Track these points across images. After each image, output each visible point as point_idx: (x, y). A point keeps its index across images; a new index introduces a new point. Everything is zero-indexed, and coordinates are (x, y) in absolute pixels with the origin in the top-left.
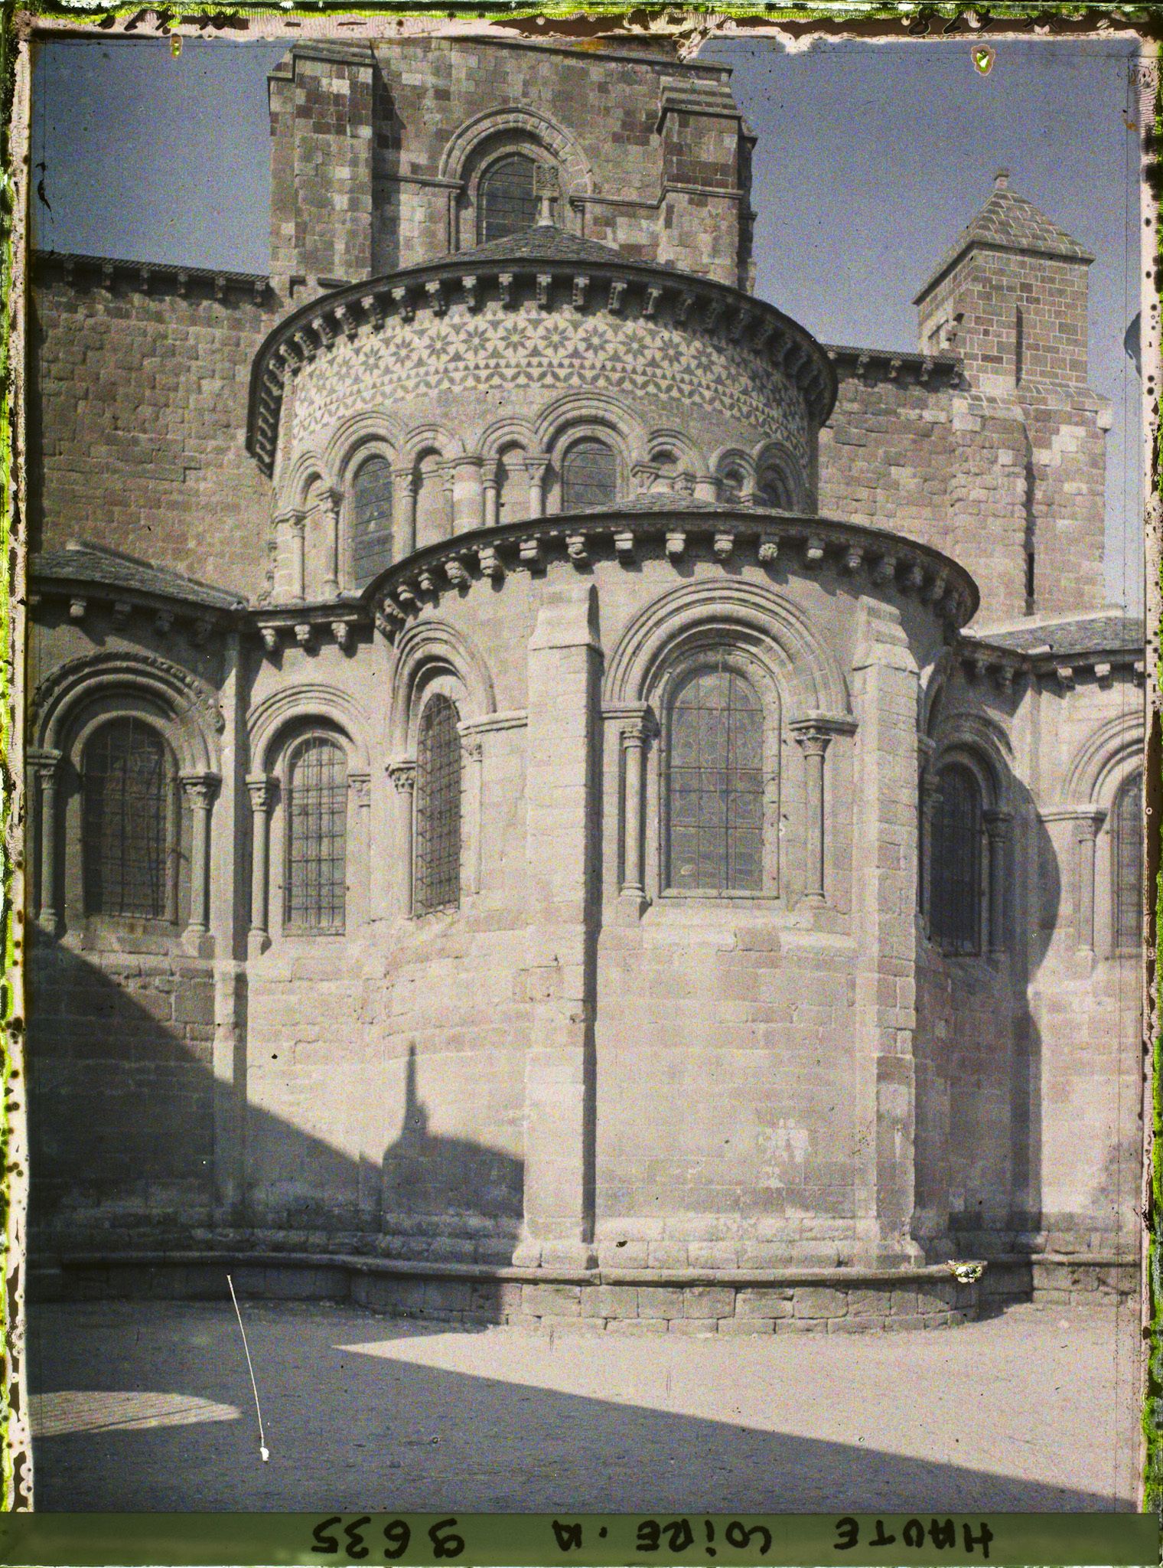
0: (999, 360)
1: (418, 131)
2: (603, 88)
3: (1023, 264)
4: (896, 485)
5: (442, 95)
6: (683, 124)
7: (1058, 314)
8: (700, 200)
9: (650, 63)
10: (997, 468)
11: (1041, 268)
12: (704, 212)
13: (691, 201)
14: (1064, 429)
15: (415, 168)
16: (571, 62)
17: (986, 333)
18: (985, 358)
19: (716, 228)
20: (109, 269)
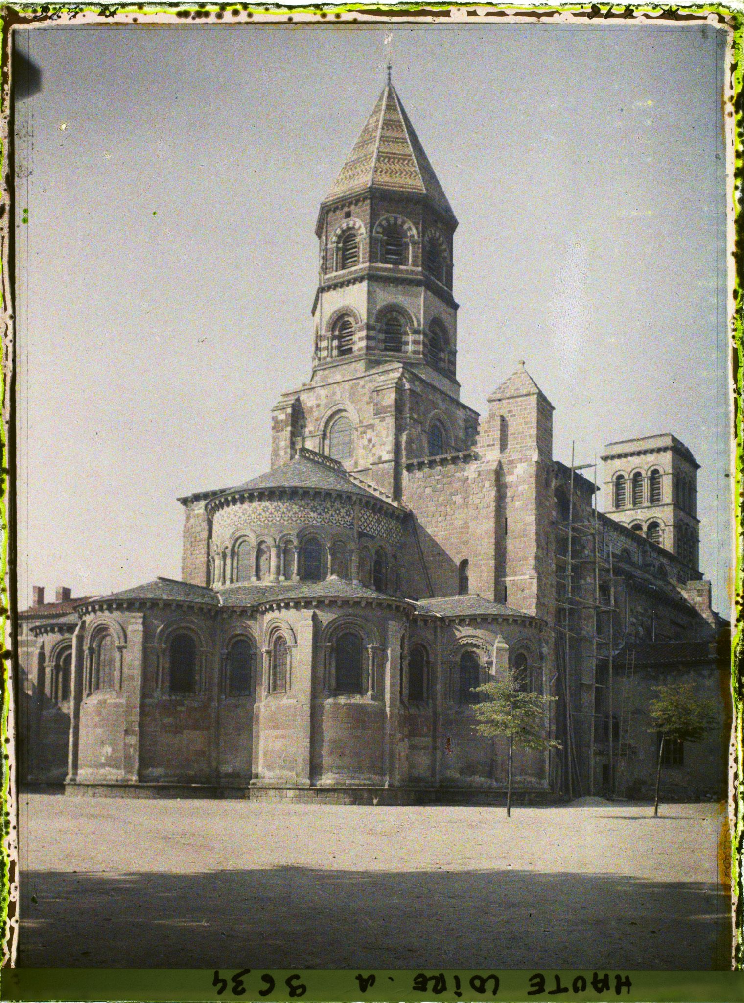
0: (493, 445)
1: (311, 420)
2: (363, 387)
3: (508, 403)
4: (455, 503)
5: (318, 406)
6: (378, 395)
7: (524, 418)
8: (383, 419)
9: (378, 373)
10: (484, 490)
11: (517, 402)
12: (384, 423)
13: (380, 421)
14: (519, 465)
15: (310, 432)
16: (354, 381)
17: (488, 436)
18: (488, 446)
19: (388, 428)
20: (210, 494)
